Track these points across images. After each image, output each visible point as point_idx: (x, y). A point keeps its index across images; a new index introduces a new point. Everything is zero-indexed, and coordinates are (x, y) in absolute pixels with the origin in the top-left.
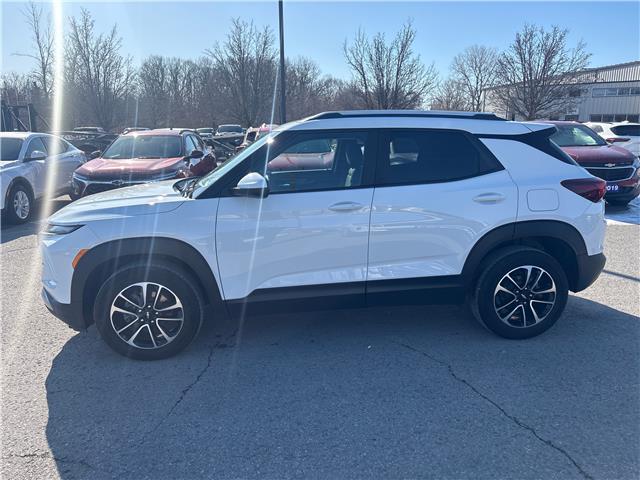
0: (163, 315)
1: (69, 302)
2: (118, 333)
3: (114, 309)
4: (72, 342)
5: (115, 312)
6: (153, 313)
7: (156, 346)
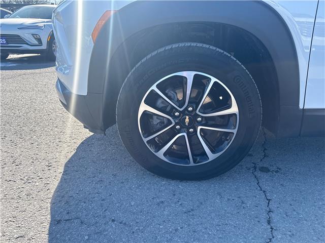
0: (207, 122)
1: (85, 94)
2: (145, 140)
3: (143, 107)
4: (86, 143)
5: (145, 113)
6: (193, 117)
7: (192, 164)
